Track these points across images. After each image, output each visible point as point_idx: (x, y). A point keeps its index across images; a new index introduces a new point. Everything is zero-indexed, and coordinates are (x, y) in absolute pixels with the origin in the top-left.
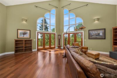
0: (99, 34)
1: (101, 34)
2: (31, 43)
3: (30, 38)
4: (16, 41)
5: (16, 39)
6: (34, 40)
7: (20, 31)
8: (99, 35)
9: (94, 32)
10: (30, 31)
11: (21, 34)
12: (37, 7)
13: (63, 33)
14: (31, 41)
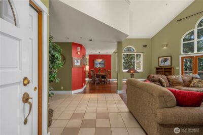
2: (171, 72)
3: (171, 66)
4: (157, 69)
5: (158, 67)
7: (161, 59)
10: (171, 56)
11: (162, 61)
12: (180, 20)
14: (171, 69)
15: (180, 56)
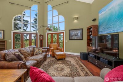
0: (78, 34)
1: (79, 35)
2: (4, 44)
3: (4, 39)
6: (10, 41)
8: (78, 36)
9: (73, 32)
10: (4, 31)
13: (47, 33)
14: (4, 42)
15: (12, 32)
